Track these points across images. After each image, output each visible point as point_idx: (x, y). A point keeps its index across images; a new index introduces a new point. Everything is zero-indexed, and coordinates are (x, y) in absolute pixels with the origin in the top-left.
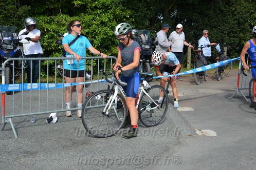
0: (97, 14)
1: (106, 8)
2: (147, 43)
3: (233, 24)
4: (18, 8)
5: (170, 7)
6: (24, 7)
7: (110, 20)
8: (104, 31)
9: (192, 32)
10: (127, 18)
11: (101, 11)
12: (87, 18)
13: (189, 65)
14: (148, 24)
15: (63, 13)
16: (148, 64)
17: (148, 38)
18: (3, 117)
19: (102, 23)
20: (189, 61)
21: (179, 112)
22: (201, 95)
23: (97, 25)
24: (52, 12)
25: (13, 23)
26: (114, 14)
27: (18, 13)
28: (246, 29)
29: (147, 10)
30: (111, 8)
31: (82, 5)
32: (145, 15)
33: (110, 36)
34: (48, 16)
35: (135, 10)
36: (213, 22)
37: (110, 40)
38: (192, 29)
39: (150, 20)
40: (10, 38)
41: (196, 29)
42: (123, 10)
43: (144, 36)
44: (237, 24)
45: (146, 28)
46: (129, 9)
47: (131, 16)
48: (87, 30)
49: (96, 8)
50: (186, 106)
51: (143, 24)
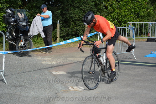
2: (24, 20)
3: (92, 5)
9: (59, 11)
13: (58, 39)
14: (21, 4)
17: (25, 17)
20: (58, 35)
21: (54, 75)
22: (70, 62)
28: (102, 9)
36: (76, 3)
38: (59, 9)
41: (63, 8)
43: (21, 14)
44: (94, 5)
45: (20, 7)
50: (60, 71)
51: (17, 4)
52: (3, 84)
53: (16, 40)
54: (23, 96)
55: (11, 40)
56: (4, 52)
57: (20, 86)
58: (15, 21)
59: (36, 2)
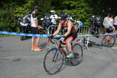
0: (79, 9)
1: (82, 7)
2: (99, 21)
4: (51, 7)
5: (108, 7)
6: (53, 7)
7: (84, 12)
8: (81, 16)
10: (91, 11)
11: (80, 8)
12: (75, 11)
15: (66, 9)
16: (99, 29)
17: (100, 19)
18: (48, 46)
19: (81, 13)
21: (113, 49)
23: (79, 14)
24: (62, 9)
25: (49, 13)
26: (85, 9)
27: (51, 9)
29: (98, 8)
30: (85, 7)
31: (74, 6)
32: (98, 10)
33: (83, 18)
34: (61, 10)
35: (94, 8)
37: (83, 19)
39: (100, 12)
40: (49, 18)
42: (89, 8)
43: (98, 18)
45: (98, 15)
46: (92, 7)
47: (92, 10)
48: (75, 16)
49: (79, 7)
50: (115, 47)
51: (97, 13)
52: (87, 50)
53: (95, 30)
54: (96, 58)
55: (92, 30)
56: (89, 35)
57: (94, 53)
58: (95, 21)
59: (106, 13)
